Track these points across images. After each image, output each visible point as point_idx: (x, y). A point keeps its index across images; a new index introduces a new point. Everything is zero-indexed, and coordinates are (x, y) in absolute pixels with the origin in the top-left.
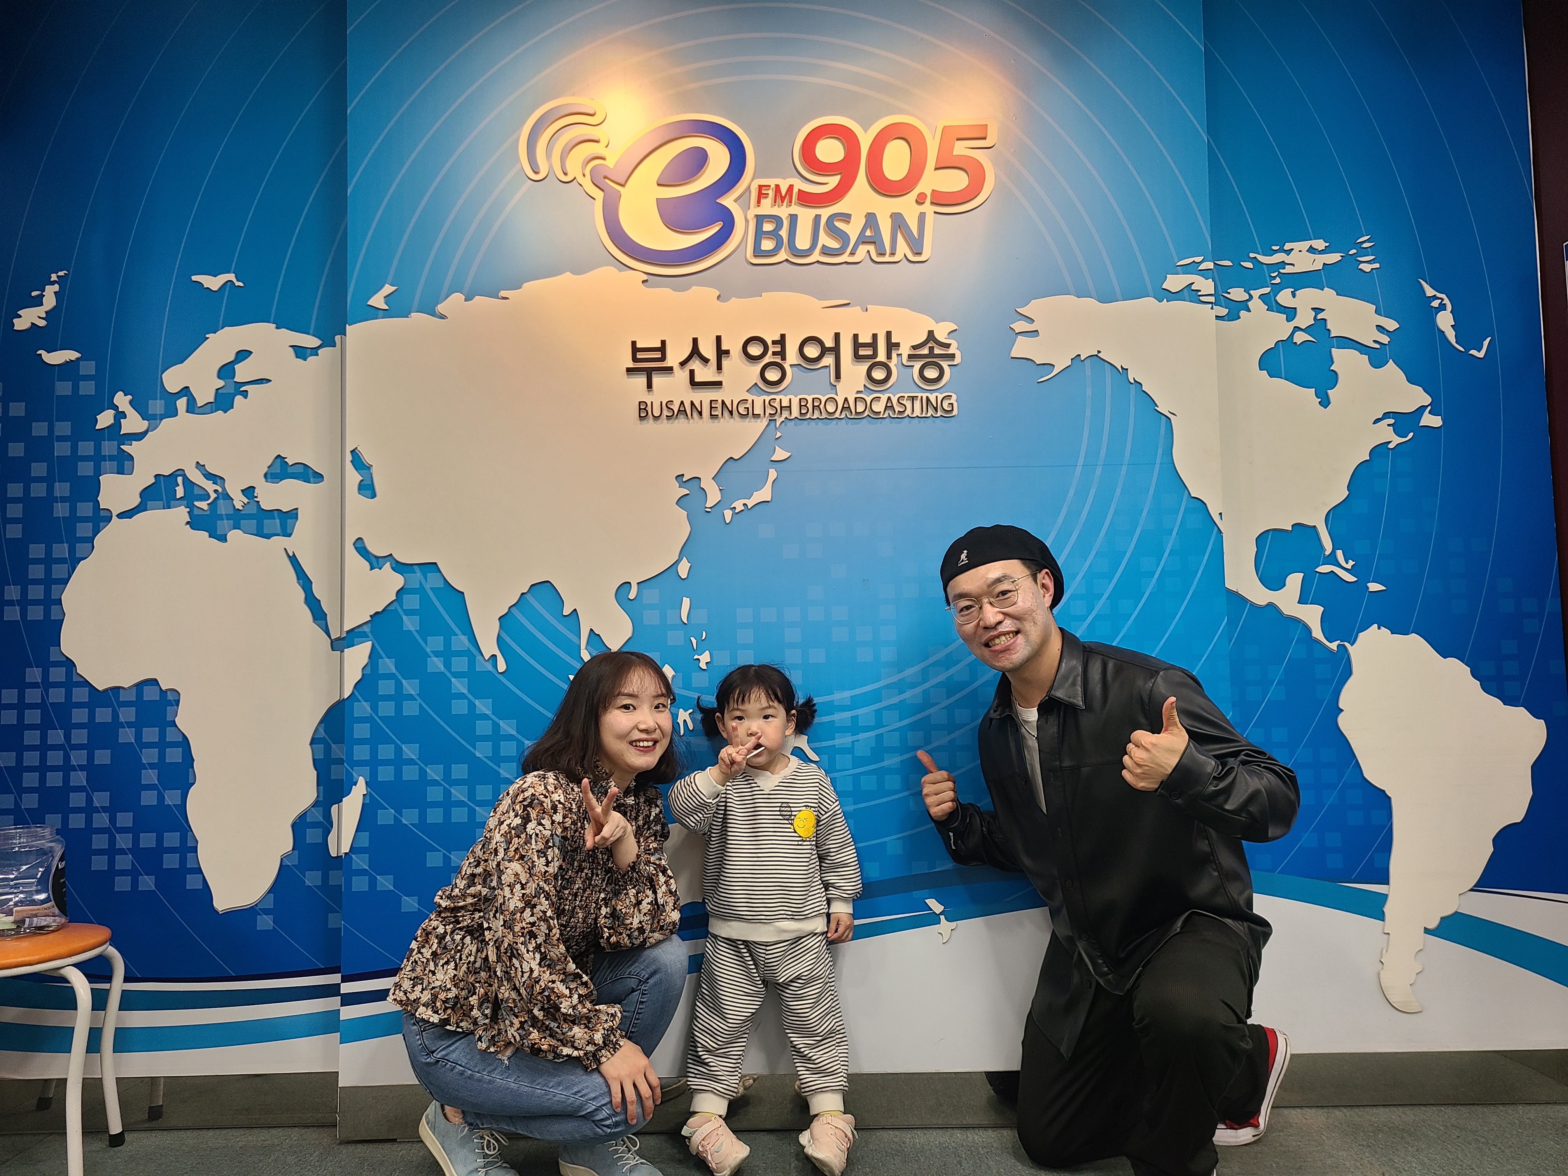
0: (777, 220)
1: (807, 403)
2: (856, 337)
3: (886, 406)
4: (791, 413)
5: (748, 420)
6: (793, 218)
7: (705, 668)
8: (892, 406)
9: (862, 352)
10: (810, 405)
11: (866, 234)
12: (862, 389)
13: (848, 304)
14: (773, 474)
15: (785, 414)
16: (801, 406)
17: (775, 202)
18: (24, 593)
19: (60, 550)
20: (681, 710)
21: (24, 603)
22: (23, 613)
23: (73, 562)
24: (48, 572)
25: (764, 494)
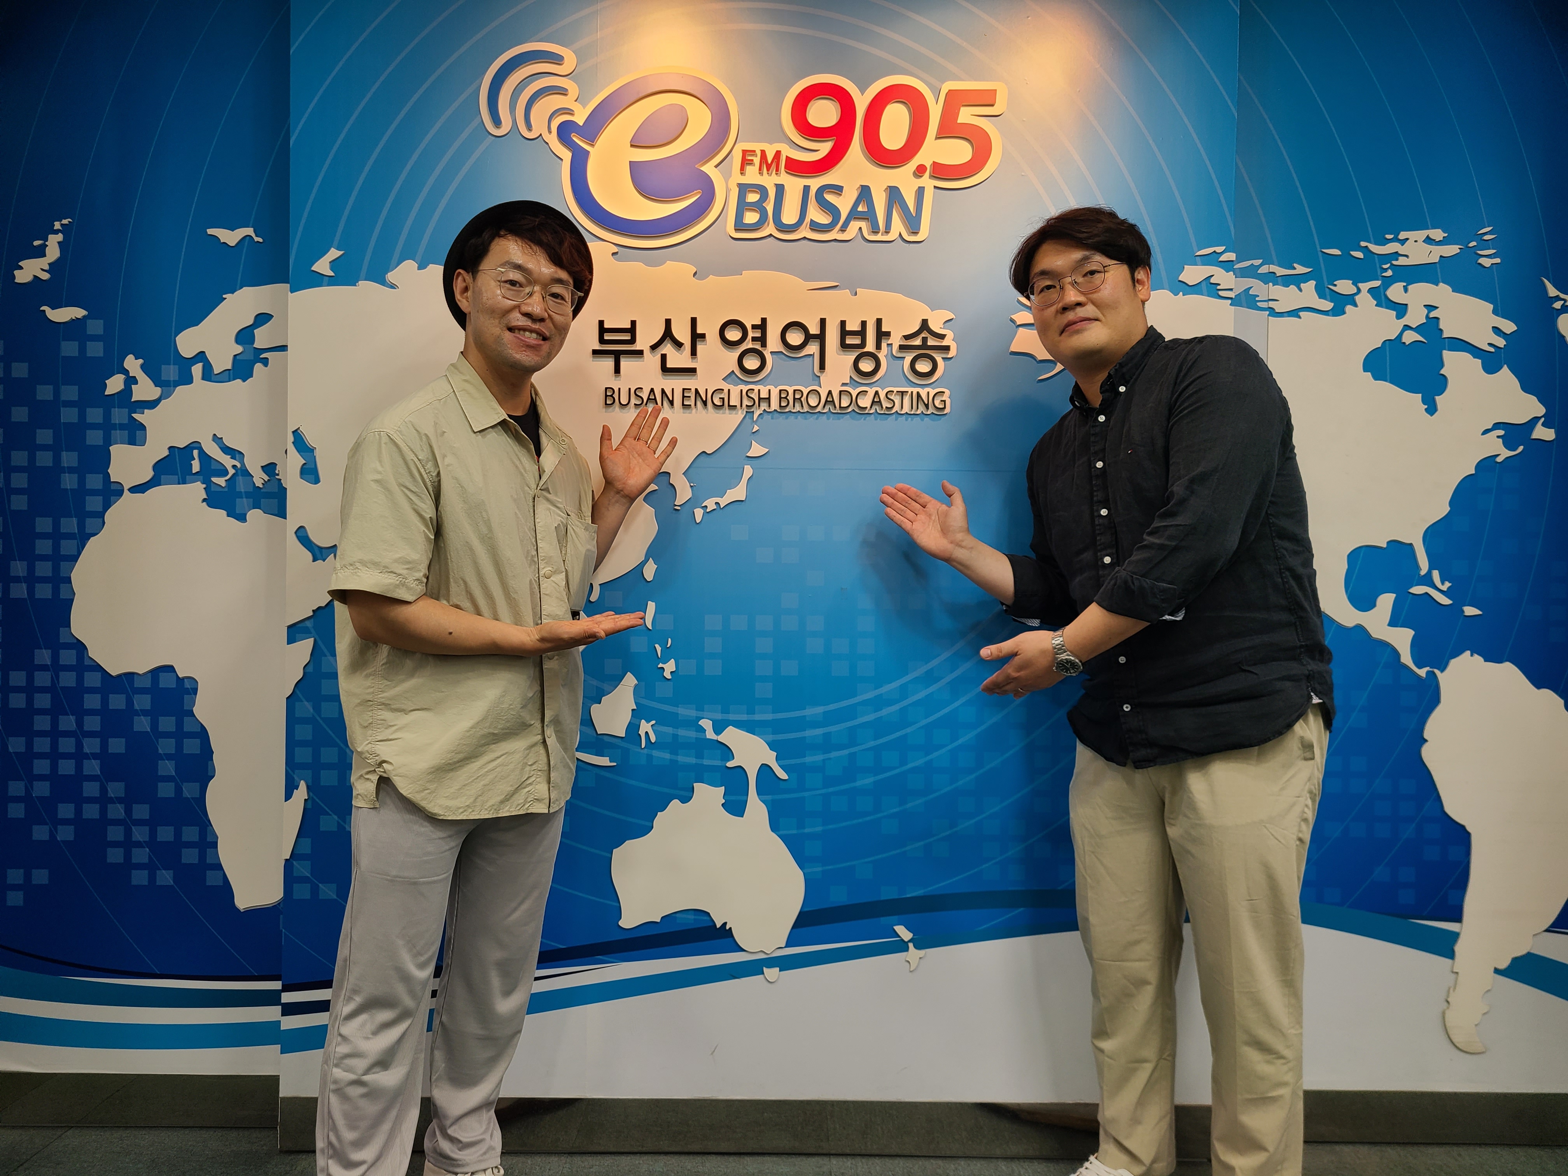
0: (764, 191)
1: (788, 395)
2: (843, 323)
3: (873, 402)
4: (769, 406)
5: (721, 412)
6: (780, 189)
7: (669, 676)
8: (880, 402)
9: (849, 341)
10: (790, 397)
11: (859, 211)
12: (848, 382)
13: (837, 286)
14: (748, 471)
15: (764, 406)
16: (781, 398)
17: (761, 170)
18: (31, 569)
19: (70, 525)
20: (643, 721)
21: (31, 580)
22: (31, 591)
23: (83, 538)
24: (56, 547)
25: (738, 492)
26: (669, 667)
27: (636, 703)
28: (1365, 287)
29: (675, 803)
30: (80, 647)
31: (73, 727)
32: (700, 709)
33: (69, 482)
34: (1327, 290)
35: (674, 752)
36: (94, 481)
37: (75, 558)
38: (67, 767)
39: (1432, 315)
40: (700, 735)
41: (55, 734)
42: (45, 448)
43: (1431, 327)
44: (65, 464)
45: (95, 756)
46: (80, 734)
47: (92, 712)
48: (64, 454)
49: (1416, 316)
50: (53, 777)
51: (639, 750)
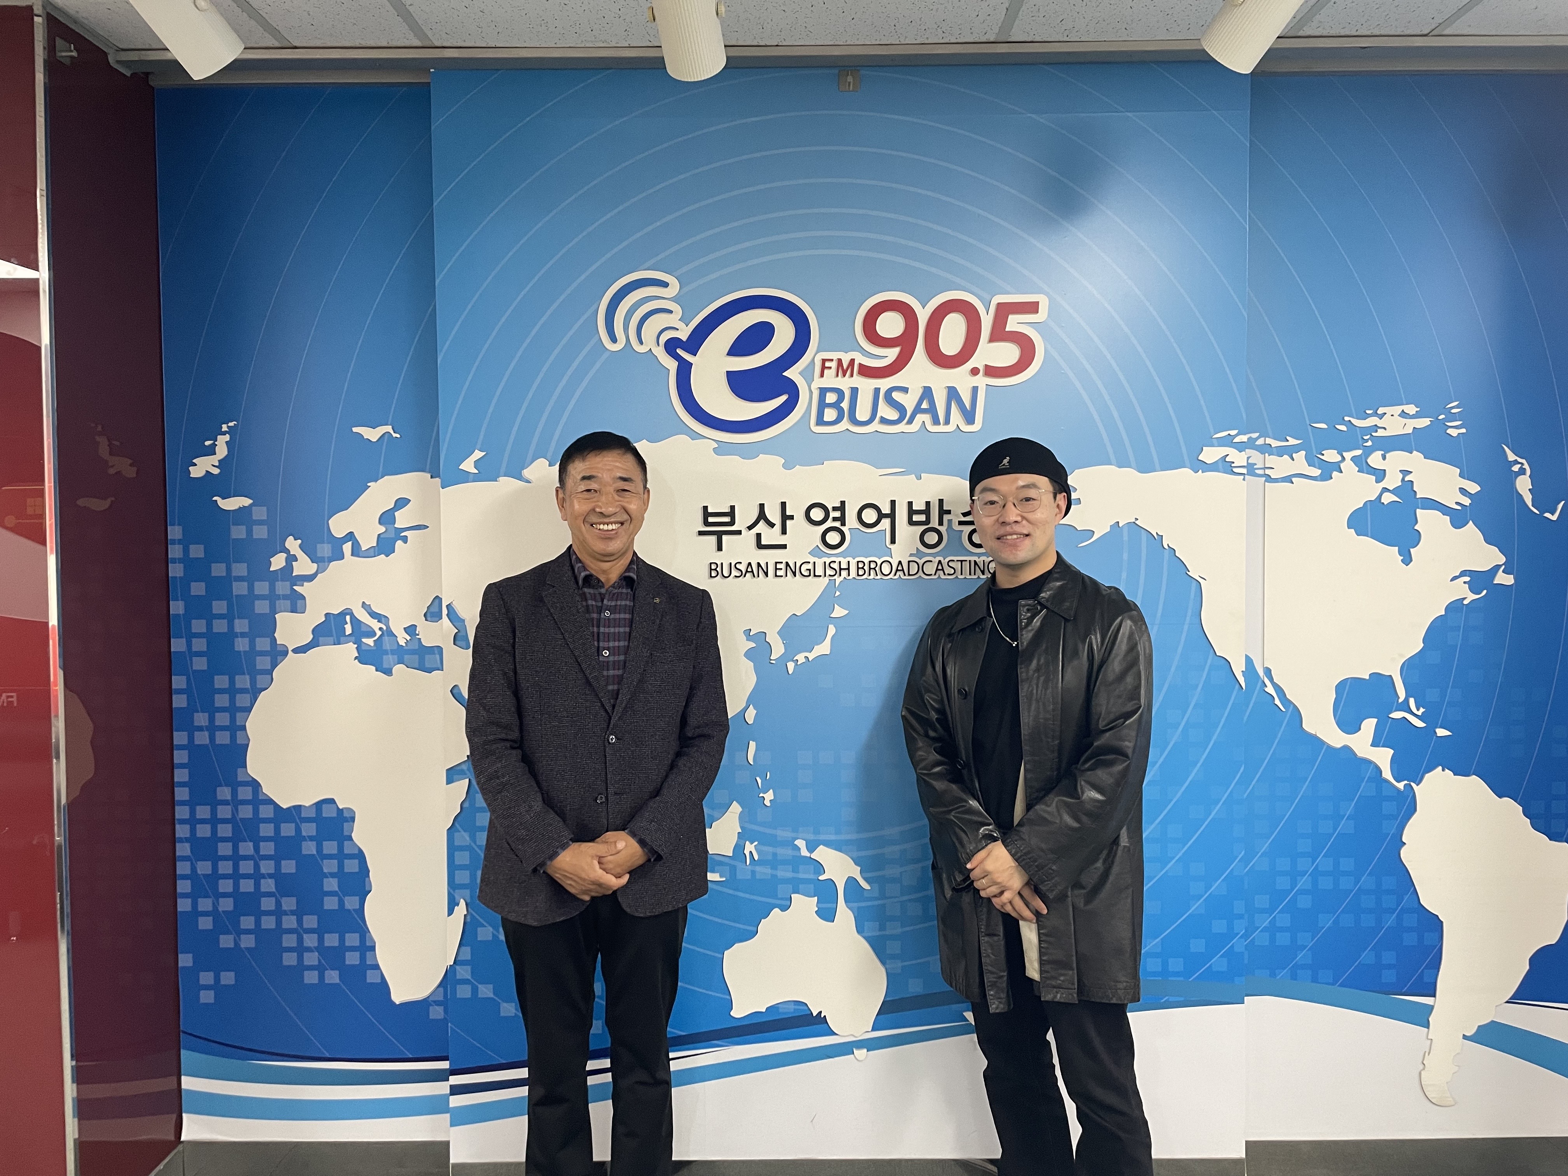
0: (840, 393)
1: (864, 566)
2: (910, 504)
3: (937, 570)
4: (849, 574)
5: (809, 580)
6: (854, 391)
7: (769, 805)
8: (943, 570)
9: (916, 518)
10: (866, 568)
11: (922, 407)
12: (916, 552)
13: (904, 472)
14: (832, 630)
15: (844, 573)
16: (858, 568)
17: (837, 375)
18: (212, 719)
19: (242, 681)
20: (747, 843)
21: (212, 728)
22: (212, 738)
23: (255, 692)
24: (232, 700)
25: (824, 648)
26: (769, 796)
27: (742, 828)
28: (1348, 455)
29: (776, 910)
30: (255, 785)
31: (251, 851)
32: (795, 830)
33: (241, 645)
34: (1316, 458)
35: (774, 868)
36: (262, 644)
37: (249, 710)
38: (247, 886)
39: (1407, 479)
40: (795, 853)
41: (236, 858)
42: (221, 617)
43: (1406, 489)
44: (238, 629)
45: (270, 876)
46: (257, 858)
47: (267, 839)
48: (237, 621)
49: (1393, 481)
50: (235, 894)
51: (745, 867)
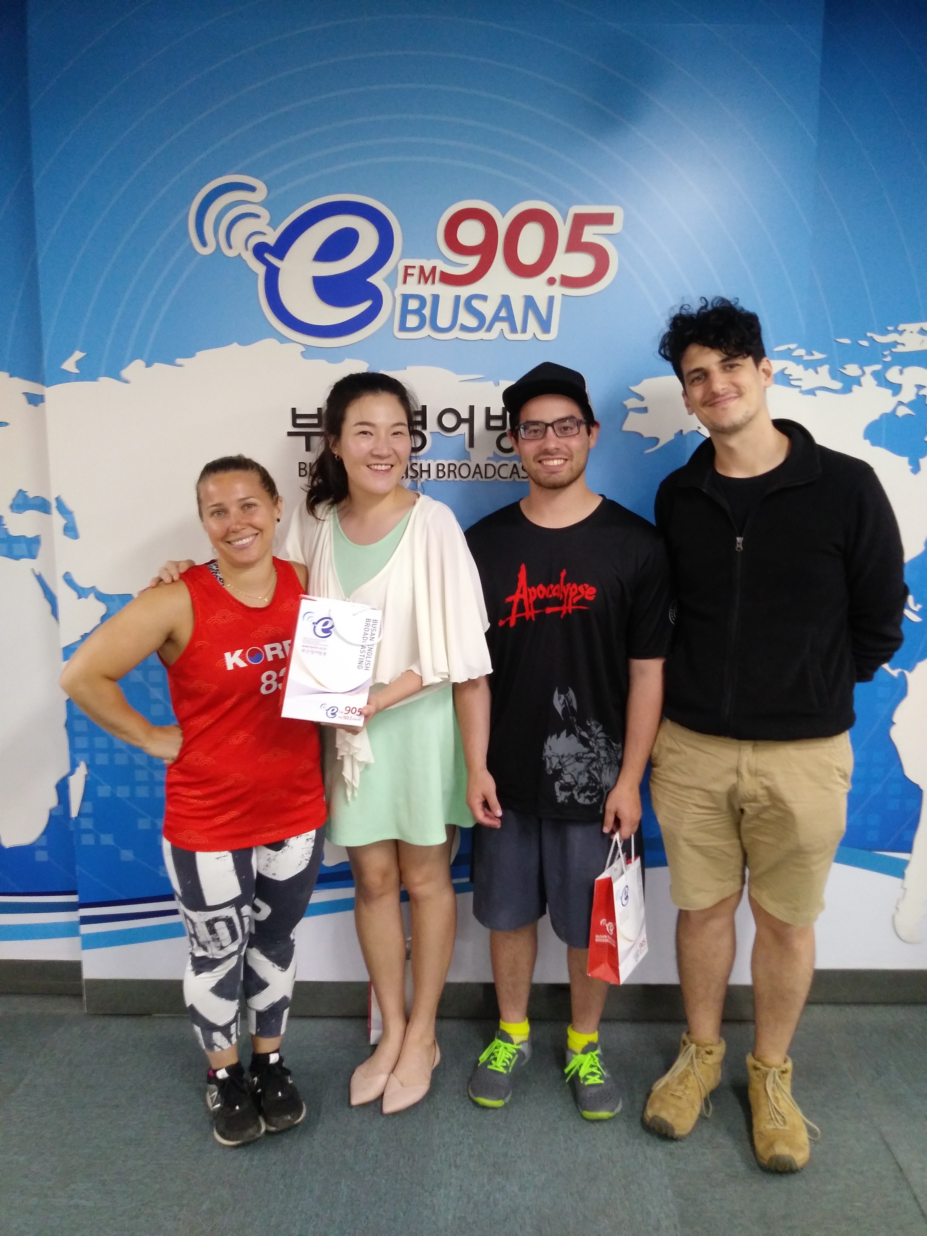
0: (422, 300)
1: (444, 468)
2: (488, 410)
3: (512, 473)
4: (429, 477)
6: (436, 298)
8: (517, 473)
9: (493, 423)
10: (446, 470)
11: (501, 315)
12: (491, 455)
13: (484, 378)
15: (425, 475)
16: (438, 470)
17: (419, 282)
28: (868, 370)
34: (838, 372)
39: (921, 393)
43: (920, 402)
49: (908, 395)
